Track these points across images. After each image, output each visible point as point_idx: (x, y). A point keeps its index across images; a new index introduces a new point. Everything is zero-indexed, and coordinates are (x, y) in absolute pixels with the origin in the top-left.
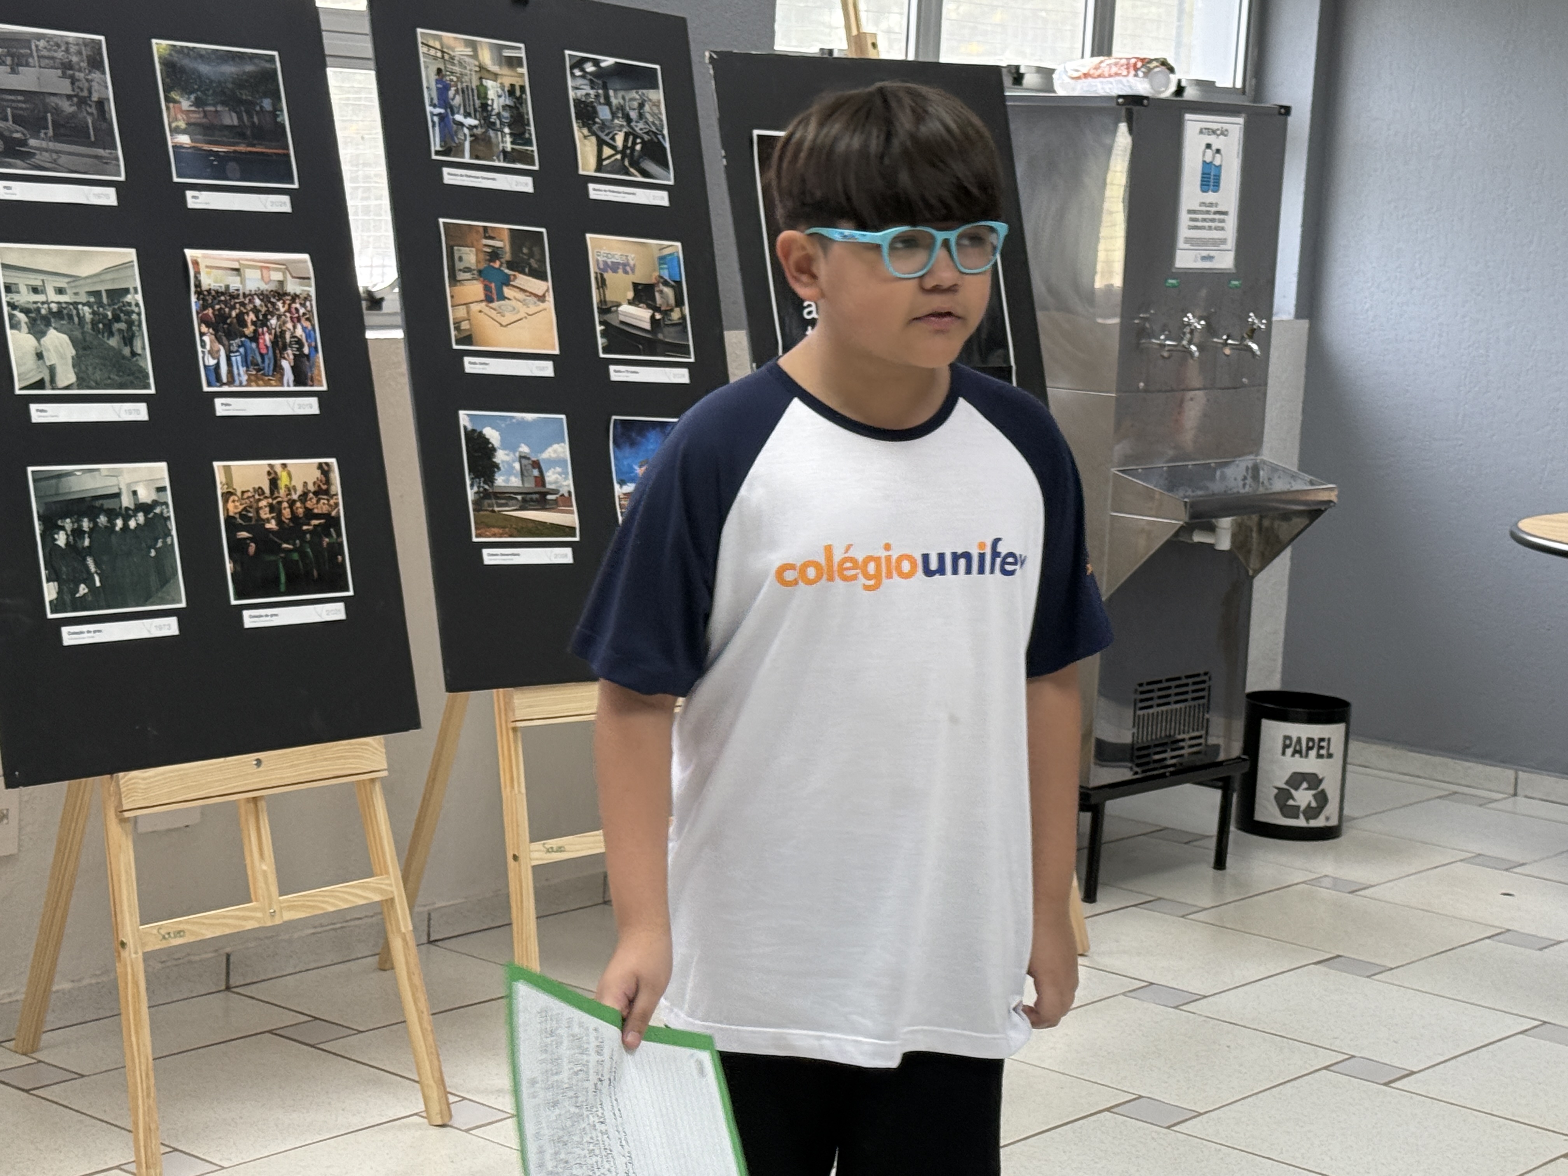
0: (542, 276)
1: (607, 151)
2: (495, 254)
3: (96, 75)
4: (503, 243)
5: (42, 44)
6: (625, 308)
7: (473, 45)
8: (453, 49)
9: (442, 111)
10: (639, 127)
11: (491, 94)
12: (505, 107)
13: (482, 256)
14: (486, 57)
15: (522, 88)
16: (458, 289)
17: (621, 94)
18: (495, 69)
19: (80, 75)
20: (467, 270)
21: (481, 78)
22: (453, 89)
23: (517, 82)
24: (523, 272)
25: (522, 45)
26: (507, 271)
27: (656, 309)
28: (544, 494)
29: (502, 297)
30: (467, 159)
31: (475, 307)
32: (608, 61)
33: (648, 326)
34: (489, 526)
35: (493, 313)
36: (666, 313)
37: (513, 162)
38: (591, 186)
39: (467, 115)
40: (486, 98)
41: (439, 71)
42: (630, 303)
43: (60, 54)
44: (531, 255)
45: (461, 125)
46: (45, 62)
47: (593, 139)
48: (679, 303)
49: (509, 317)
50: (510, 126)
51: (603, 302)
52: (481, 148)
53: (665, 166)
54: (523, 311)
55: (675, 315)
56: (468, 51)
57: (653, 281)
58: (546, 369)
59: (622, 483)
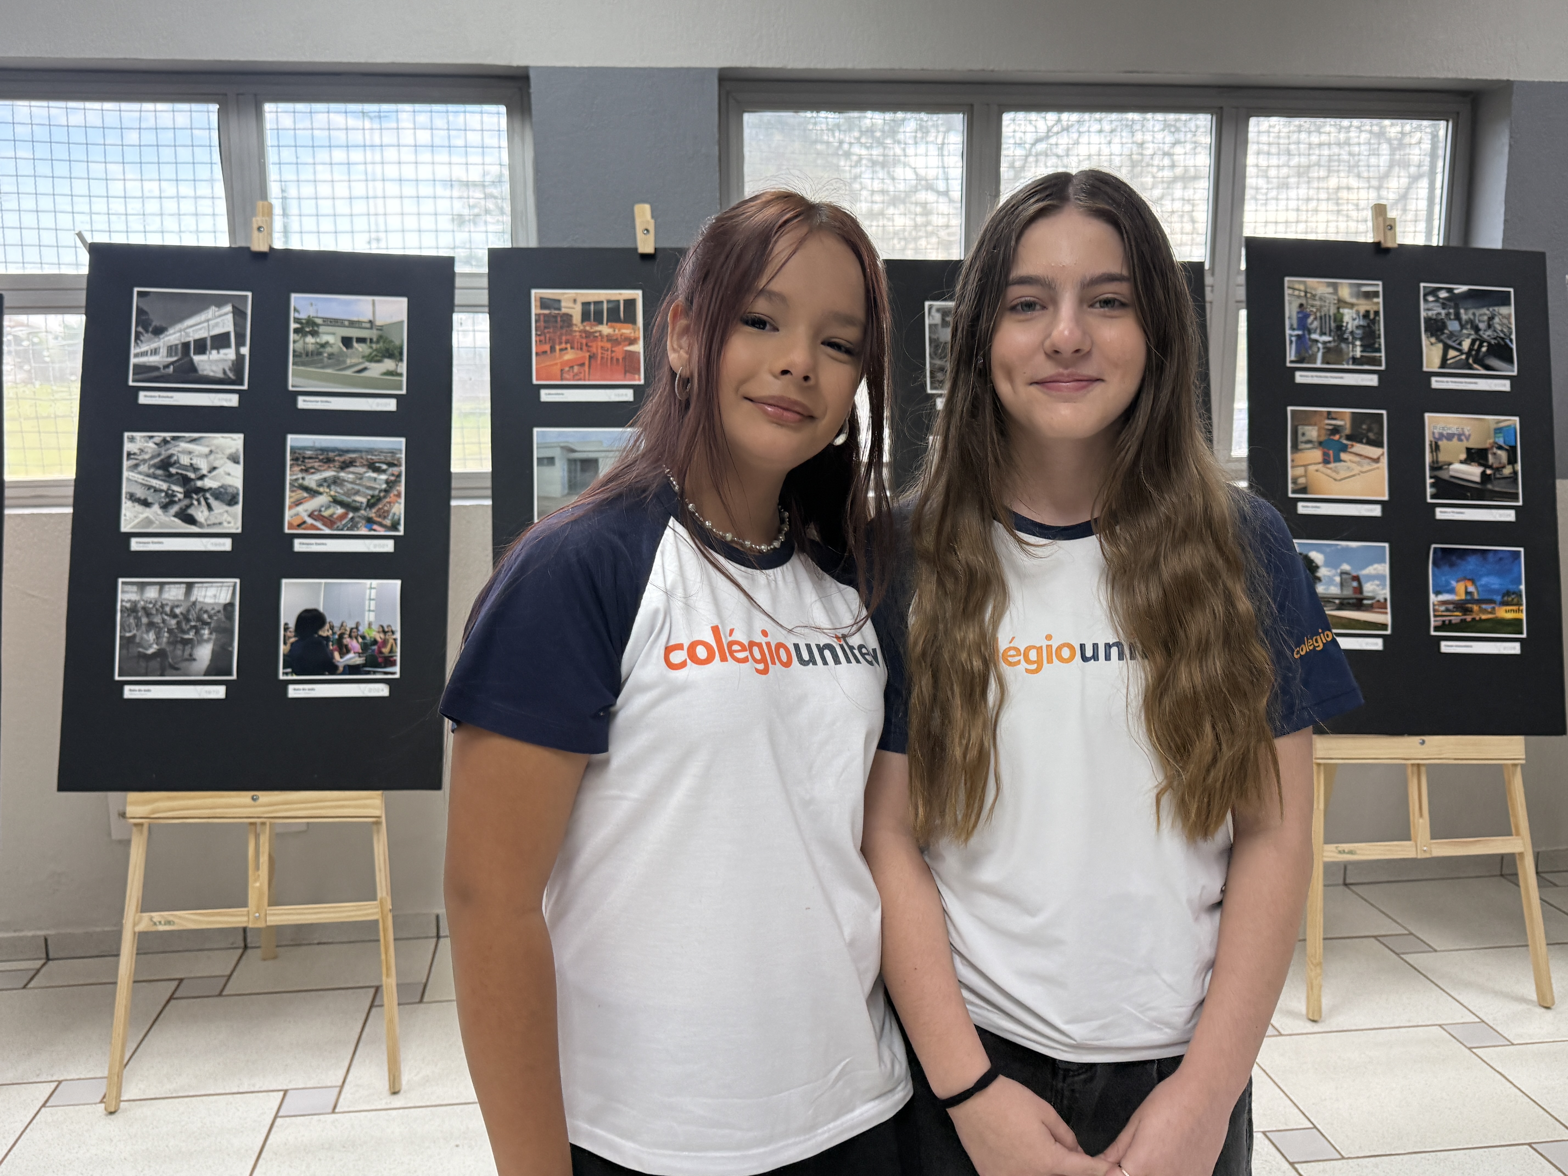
0: (1378, 444)
1: (1452, 353)
4: (1344, 422)
6: (1457, 466)
7: (1335, 286)
8: (1315, 289)
9: (1300, 332)
10: (1487, 334)
11: (1346, 318)
12: (1358, 327)
13: (1323, 432)
14: (1345, 293)
15: (1377, 313)
16: (1298, 455)
18: (1353, 301)
20: (1309, 442)
21: (1338, 308)
22: (1312, 318)
23: (1372, 308)
24: (1361, 442)
25: (1380, 283)
26: (1345, 442)
27: (1486, 466)
28: (1361, 600)
29: (1338, 460)
30: (1319, 365)
31: (1312, 468)
32: (1463, 288)
33: (1477, 479)
36: (1498, 469)
37: (1362, 364)
38: (1434, 379)
39: (1322, 333)
40: (1342, 321)
41: (1301, 305)
42: (1462, 462)
44: (1370, 430)
45: (1317, 341)
47: (1440, 345)
48: (1512, 461)
49: (1343, 474)
50: (1361, 339)
51: (1435, 462)
52: (1332, 357)
53: (1510, 361)
54: (1356, 469)
55: (1507, 471)
57: (1487, 446)
58: (1376, 511)
59: (1437, 593)
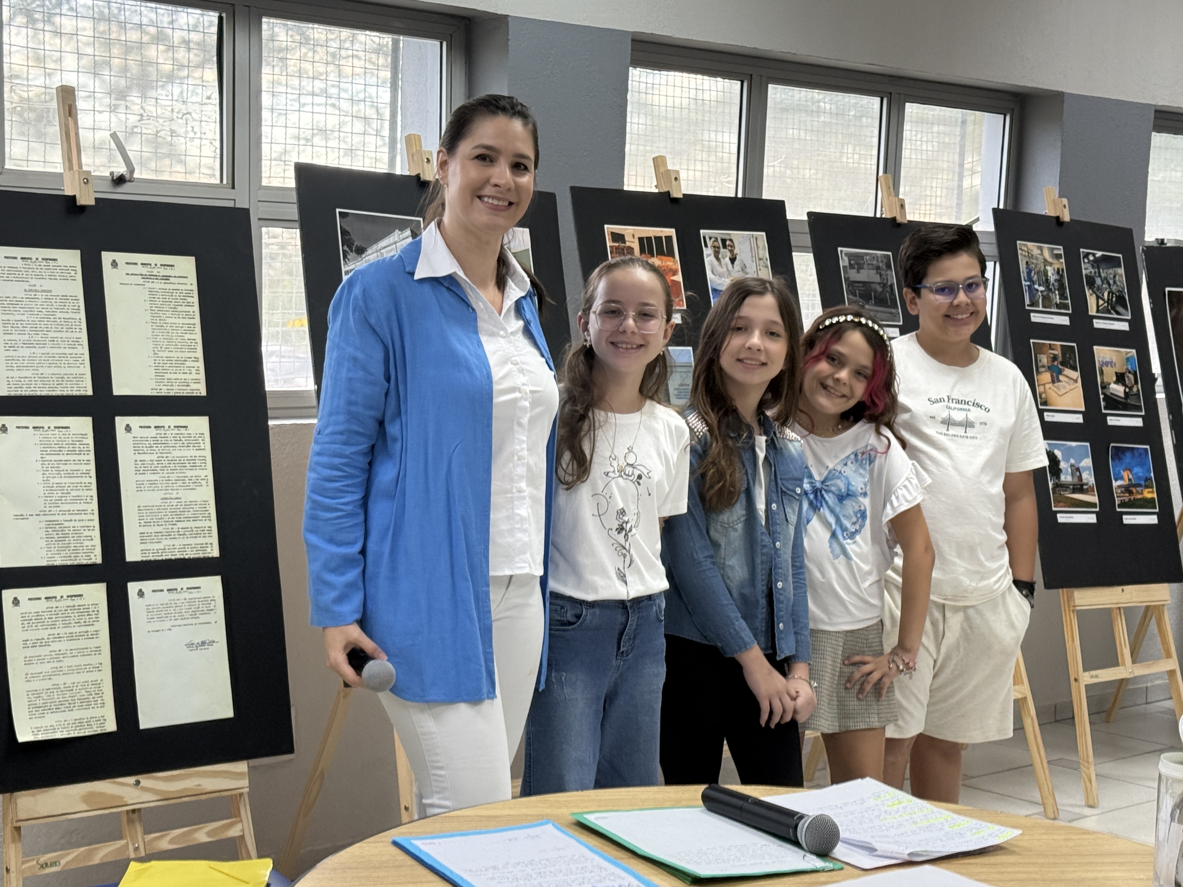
0: (1075, 369)
1: (1101, 302)
2: (1055, 358)
3: (889, 272)
4: (1058, 352)
5: (868, 257)
6: (1113, 386)
7: (1041, 248)
8: (1032, 251)
9: (1029, 283)
10: (1114, 288)
11: (1050, 274)
14: (1047, 254)
16: (1040, 377)
17: (1105, 271)
18: (1050, 260)
19: (883, 272)
22: (1033, 272)
24: (1067, 367)
25: (1061, 247)
26: (1060, 367)
27: (1126, 386)
28: (1082, 485)
29: (1059, 381)
32: (1099, 254)
33: (1122, 395)
34: (1059, 502)
35: (1055, 389)
36: (1131, 388)
37: (1060, 309)
38: (1095, 321)
41: (1027, 262)
42: (1115, 383)
43: (875, 262)
44: (1070, 358)
45: (1037, 290)
46: (870, 266)
47: (1094, 295)
48: (1136, 382)
49: (1063, 391)
51: (1102, 382)
52: (1047, 303)
53: (1127, 309)
54: (1068, 388)
55: (1135, 389)
56: (1039, 252)
57: (1124, 371)
58: (1078, 419)
59: (1116, 480)
